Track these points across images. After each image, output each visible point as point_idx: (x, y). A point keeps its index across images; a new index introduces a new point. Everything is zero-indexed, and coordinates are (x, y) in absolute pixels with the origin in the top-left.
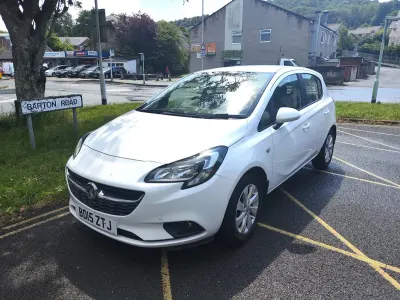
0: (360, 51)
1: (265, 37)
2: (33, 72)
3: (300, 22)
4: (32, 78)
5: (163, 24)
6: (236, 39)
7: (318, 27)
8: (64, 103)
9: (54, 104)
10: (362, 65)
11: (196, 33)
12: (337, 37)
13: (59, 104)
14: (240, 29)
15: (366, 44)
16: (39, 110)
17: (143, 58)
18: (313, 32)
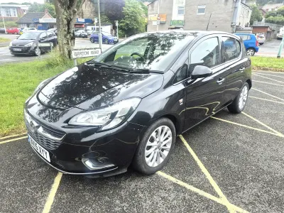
0: (266, 22)
1: (201, 10)
2: (69, 33)
3: (226, 1)
4: (68, 36)
6: (180, 12)
7: (239, 4)
8: (92, 53)
9: (87, 53)
10: (268, 32)
11: (153, 7)
12: (251, 11)
13: (90, 53)
14: (184, 4)
15: (271, 17)
16: (80, 56)
17: (117, 24)
18: (236, 8)
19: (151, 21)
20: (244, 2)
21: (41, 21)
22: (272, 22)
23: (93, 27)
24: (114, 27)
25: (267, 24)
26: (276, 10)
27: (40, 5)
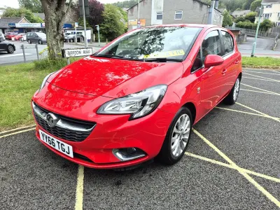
0: (236, 26)
1: (178, 16)
3: (201, 6)
5: (108, 5)
6: (159, 17)
7: (213, 10)
8: (84, 52)
9: (80, 52)
10: (239, 35)
11: (132, 12)
12: (223, 17)
13: (82, 52)
14: (162, 10)
15: (241, 22)
16: (73, 55)
17: (98, 29)
18: (210, 13)
19: (131, 26)
20: (217, 8)
21: (18, 25)
22: (242, 27)
23: (73, 31)
24: (95, 32)
25: (237, 29)
26: (244, 16)
27: (15, 10)
